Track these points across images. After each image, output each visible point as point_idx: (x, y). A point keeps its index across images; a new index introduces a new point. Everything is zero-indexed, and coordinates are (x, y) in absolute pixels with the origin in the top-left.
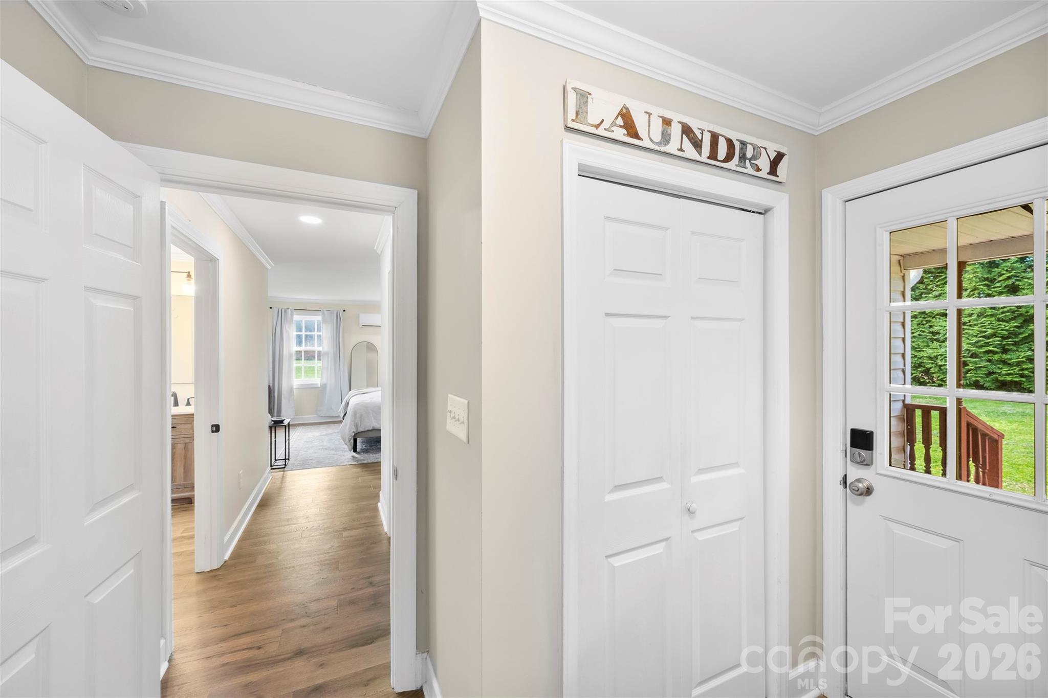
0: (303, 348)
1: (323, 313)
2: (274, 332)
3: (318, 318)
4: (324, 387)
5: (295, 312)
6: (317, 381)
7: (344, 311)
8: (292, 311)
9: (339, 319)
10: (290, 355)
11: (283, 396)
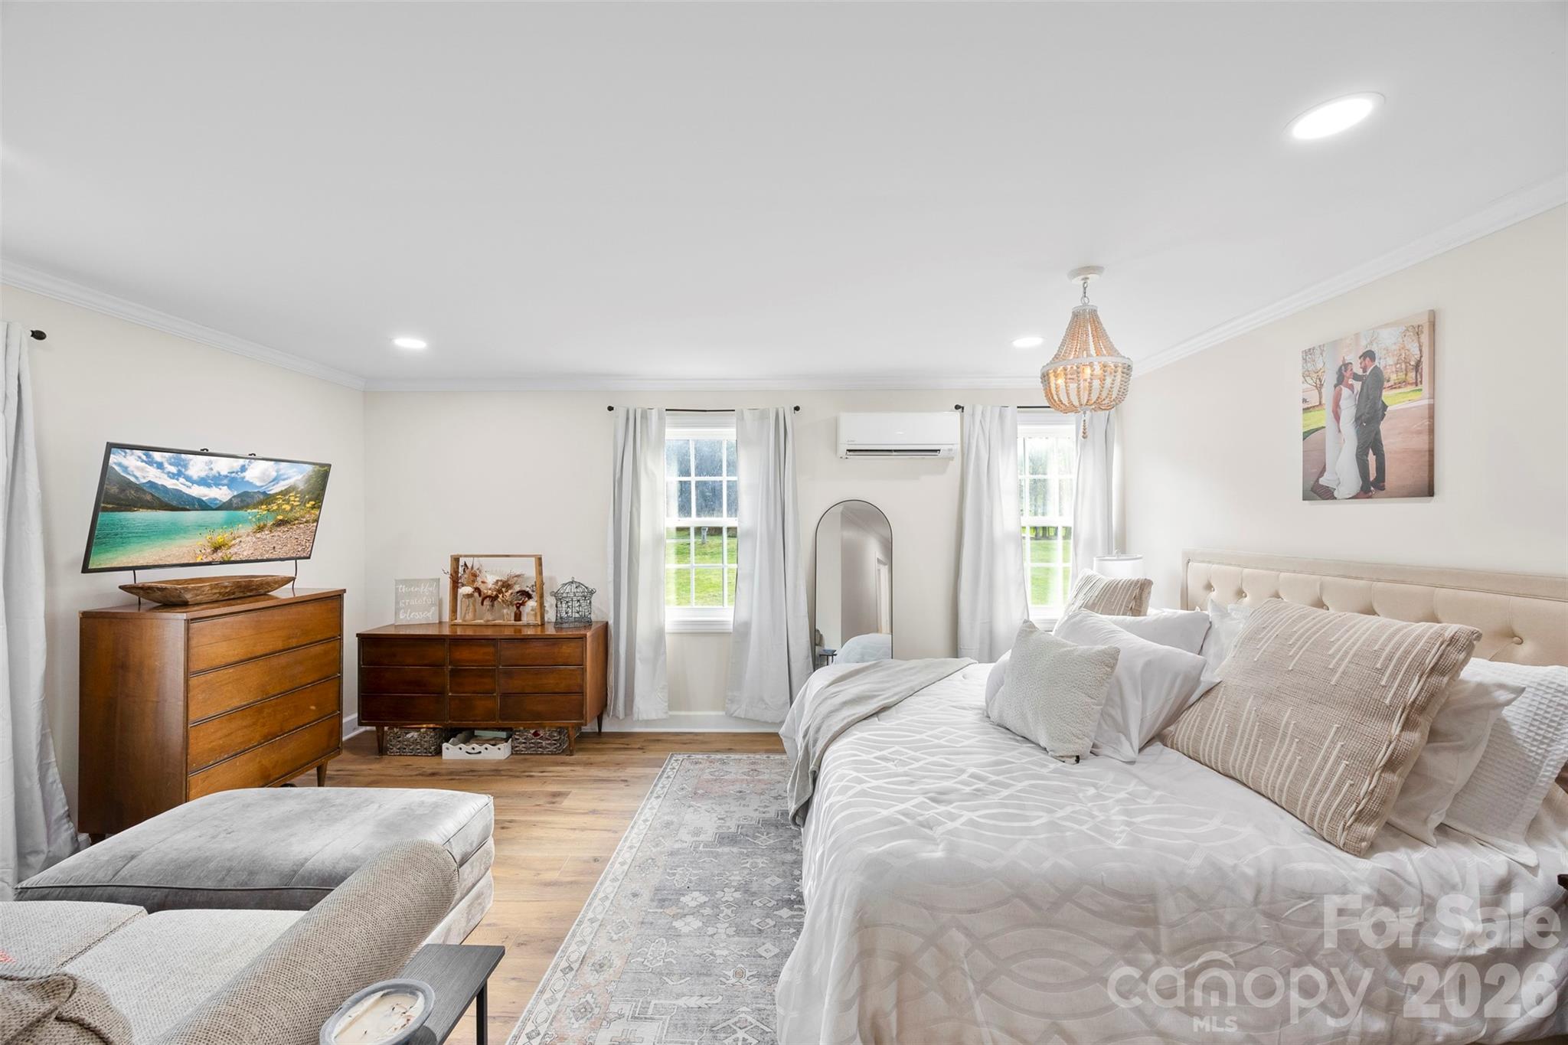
0: (693, 521)
1: (741, 418)
2: (618, 476)
3: (725, 434)
4: (742, 632)
5: (669, 418)
6: (726, 614)
7: (797, 409)
8: (661, 418)
9: (782, 432)
10: (658, 541)
11: (638, 656)
